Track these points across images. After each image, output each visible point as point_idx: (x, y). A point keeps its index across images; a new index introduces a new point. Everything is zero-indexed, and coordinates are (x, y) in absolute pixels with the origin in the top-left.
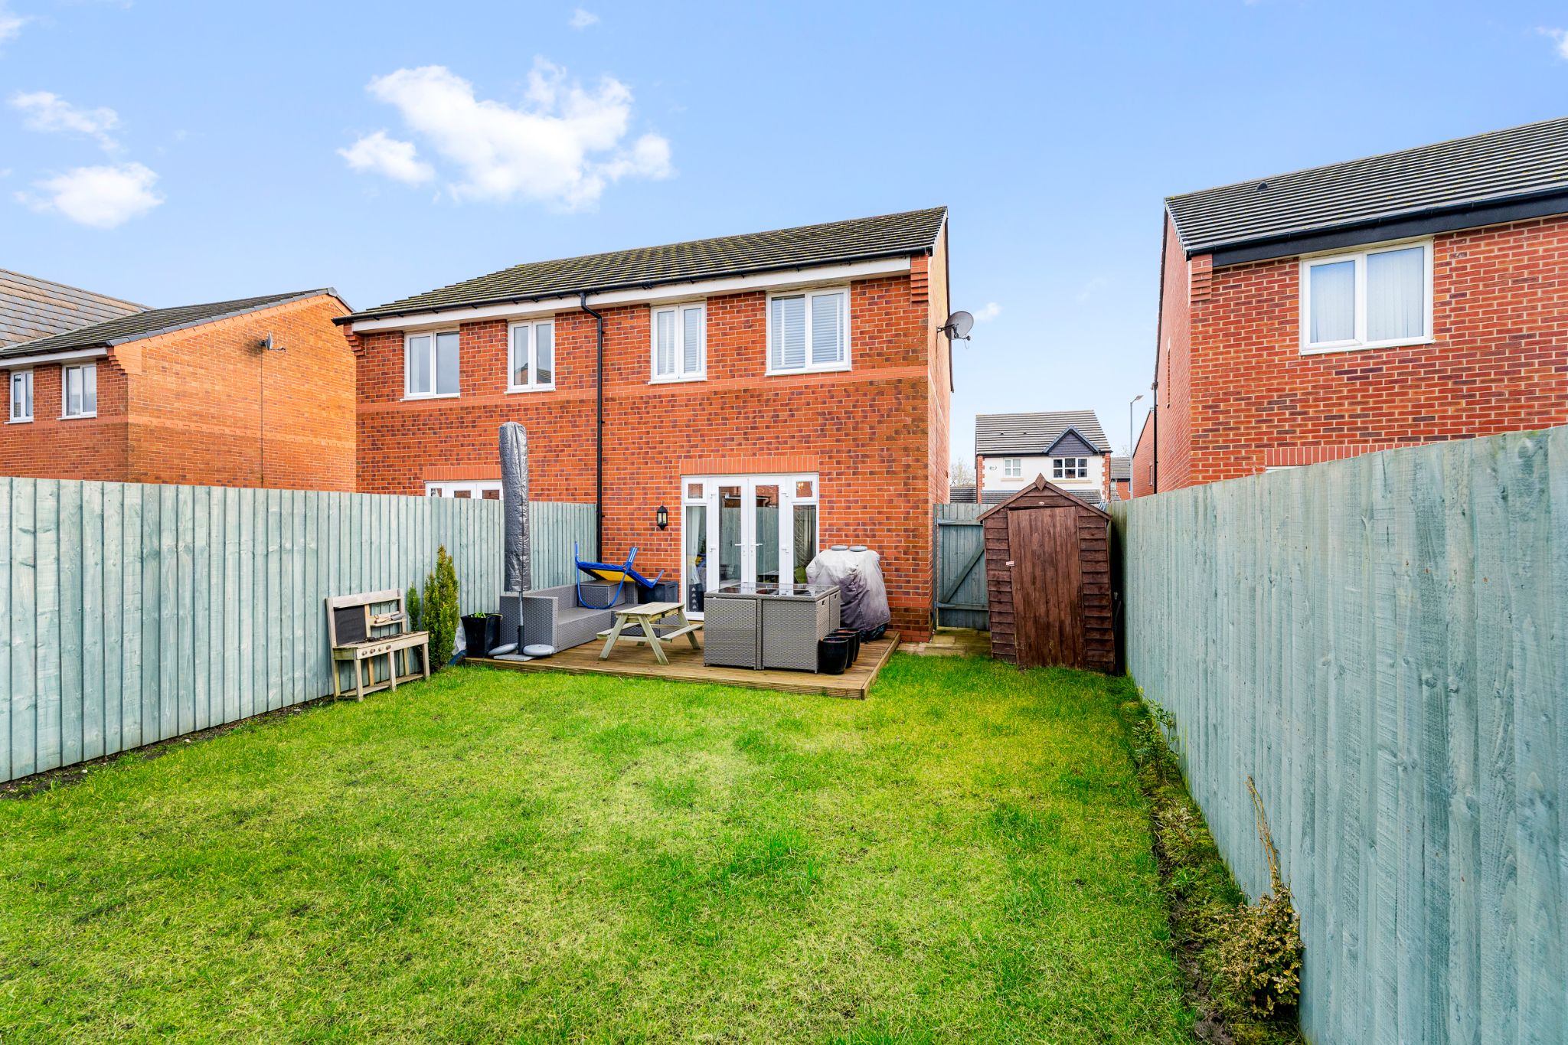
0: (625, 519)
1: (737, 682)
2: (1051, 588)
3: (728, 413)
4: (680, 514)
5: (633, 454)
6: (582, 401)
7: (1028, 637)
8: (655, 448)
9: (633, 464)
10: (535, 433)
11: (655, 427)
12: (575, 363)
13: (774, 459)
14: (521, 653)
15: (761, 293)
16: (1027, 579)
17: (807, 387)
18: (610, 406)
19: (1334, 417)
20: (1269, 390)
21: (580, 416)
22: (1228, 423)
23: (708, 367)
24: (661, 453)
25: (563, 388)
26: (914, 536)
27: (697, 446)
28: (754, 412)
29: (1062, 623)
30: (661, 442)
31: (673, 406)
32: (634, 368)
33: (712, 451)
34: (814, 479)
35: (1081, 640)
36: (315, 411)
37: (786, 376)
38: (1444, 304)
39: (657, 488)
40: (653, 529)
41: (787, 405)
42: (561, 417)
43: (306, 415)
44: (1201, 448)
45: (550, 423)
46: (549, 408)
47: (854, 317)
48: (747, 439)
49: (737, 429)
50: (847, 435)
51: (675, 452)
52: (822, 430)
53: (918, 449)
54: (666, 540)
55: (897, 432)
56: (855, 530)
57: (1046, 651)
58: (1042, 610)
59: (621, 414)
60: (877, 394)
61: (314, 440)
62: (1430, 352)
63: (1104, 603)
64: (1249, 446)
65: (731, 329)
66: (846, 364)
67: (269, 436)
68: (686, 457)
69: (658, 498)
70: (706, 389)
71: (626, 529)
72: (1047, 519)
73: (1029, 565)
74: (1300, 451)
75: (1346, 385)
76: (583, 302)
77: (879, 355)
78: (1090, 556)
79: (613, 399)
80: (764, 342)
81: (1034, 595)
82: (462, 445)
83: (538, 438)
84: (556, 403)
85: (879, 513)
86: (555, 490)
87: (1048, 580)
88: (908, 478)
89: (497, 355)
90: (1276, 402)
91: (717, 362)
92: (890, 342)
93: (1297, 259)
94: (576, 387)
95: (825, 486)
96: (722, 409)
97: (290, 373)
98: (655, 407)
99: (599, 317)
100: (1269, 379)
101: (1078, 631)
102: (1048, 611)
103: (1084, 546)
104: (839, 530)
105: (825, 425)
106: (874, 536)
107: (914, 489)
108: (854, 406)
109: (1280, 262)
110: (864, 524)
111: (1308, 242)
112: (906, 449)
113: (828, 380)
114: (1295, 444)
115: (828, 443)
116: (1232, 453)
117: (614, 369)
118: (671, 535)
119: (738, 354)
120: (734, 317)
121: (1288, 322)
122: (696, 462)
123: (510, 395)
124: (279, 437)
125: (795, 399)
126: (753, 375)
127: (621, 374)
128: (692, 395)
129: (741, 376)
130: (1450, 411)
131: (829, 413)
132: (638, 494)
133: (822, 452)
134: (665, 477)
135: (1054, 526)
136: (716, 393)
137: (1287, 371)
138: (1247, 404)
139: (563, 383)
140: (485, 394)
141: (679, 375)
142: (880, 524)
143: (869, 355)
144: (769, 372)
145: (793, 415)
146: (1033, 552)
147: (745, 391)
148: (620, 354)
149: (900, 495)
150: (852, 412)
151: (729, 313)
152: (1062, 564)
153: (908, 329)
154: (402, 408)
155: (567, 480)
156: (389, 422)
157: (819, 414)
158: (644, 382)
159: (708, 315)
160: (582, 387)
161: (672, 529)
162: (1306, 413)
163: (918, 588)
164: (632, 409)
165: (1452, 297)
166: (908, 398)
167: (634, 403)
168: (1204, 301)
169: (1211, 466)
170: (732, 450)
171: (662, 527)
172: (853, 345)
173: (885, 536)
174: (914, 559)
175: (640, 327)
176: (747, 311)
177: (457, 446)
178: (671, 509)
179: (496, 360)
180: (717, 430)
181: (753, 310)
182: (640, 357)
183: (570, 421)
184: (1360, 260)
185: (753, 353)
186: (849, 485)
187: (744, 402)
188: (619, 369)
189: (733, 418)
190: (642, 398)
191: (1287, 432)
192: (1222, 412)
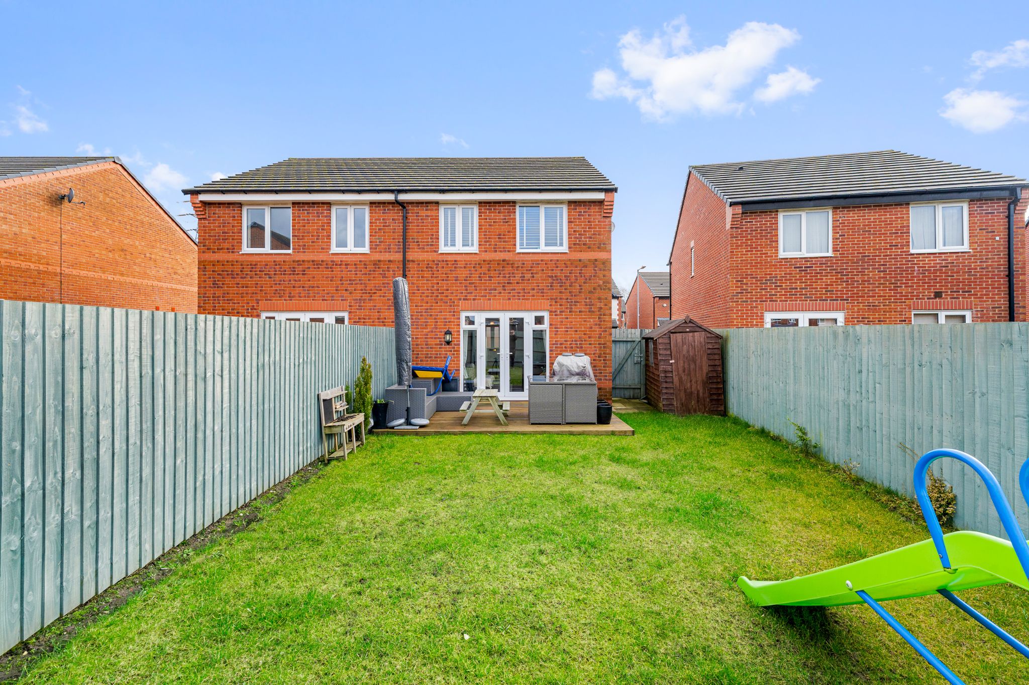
0: (421, 338)
1: (562, 432)
2: (693, 373)
3: (492, 273)
4: (459, 335)
5: (427, 296)
6: (389, 261)
7: (681, 400)
8: (443, 293)
9: (427, 303)
10: (354, 280)
11: (443, 280)
12: (385, 236)
13: (522, 303)
14: (411, 424)
15: (513, 203)
16: (681, 369)
17: (542, 261)
18: (410, 265)
19: (793, 289)
20: (766, 274)
21: (389, 271)
22: (747, 290)
23: (480, 245)
24: (447, 296)
25: (376, 252)
26: (604, 347)
27: (472, 293)
28: (509, 274)
29: (698, 391)
30: (448, 290)
31: (455, 268)
32: (428, 242)
33: (482, 296)
34: (546, 315)
35: (708, 400)
36: (104, 252)
37: (530, 253)
38: (837, 239)
39: (445, 319)
40: (442, 344)
41: (530, 270)
42: (374, 271)
43: (97, 255)
44: (735, 302)
45: (366, 274)
46: (365, 264)
47: (570, 222)
48: (505, 290)
49: (499, 283)
50: (565, 289)
51: (457, 296)
52: (551, 286)
53: (606, 299)
54: (451, 351)
55: (594, 289)
56: (571, 344)
57: (690, 407)
58: (689, 385)
59: (419, 271)
60: (583, 267)
61: (102, 275)
62: (831, 260)
63: (719, 380)
64: (757, 301)
65: (494, 222)
66: (565, 248)
67: (67, 271)
68: (464, 299)
69: (445, 325)
70: (477, 258)
71: (423, 344)
72: (691, 338)
73: (682, 362)
74: (779, 304)
75: (798, 274)
76: (396, 197)
77: (584, 244)
78: (712, 357)
79: (413, 261)
80: (515, 232)
81: (684, 378)
82: (294, 287)
83: (356, 284)
84: (370, 261)
85: (585, 334)
86: (369, 319)
87: (691, 370)
88: (601, 315)
89: (323, 226)
90: (769, 280)
91: (485, 242)
92: (591, 238)
93: (777, 211)
94: (385, 252)
95: (553, 318)
96: (489, 271)
97: (84, 222)
98: (443, 267)
99: (404, 207)
100: (765, 269)
101: (707, 395)
102: (691, 386)
103: (709, 352)
104: (561, 344)
105: (553, 283)
106: (582, 347)
107: (604, 321)
108: (570, 273)
109: (770, 212)
110: (576, 341)
111: (784, 204)
112: (599, 299)
113: (555, 258)
114: (777, 301)
115: (555, 293)
116: (750, 304)
117: (414, 242)
118: (454, 348)
119: (499, 238)
120: (497, 216)
121: (773, 241)
122: (471, 303)
123: (333, 254)
124: (75, 272)
125: (534, 267)
126: (509, 251)
127: (419, 245)
128: (468, 261)
129: (501, 251)
130: (840, 287)
131: (556, 276)
132: (431, 322)
133: (551, 299)
134: (450, 312)
135: (694, 342)
136: (484, 261)
137: (773, 265)
138: (756, 281)
139: (376, 249)
140: (314, 252)
141: (459, 248)
142: (585, 341)
143: (579, 244)
144: (518, 250)
145: (533, 277)
146: (684, 355)
147: (504, 261)
148: (418, 232)
149: (596, 325)
150: (568, 276)
151: (493, 212)
152: (698, 362)
153: (600, 231)
154: (240, 258)
155: (378, 312)
156: (229, 268)
157: (549, 276)
158: (435, 251)
159: (480, 213)
160: (390, 252)
161: (455, 344)
162: (781, 286)
163: (606, 376)
164: (427, 268)
165: (840, 236)
166: (601, 270)
167: (428, 264)
168: (736, 228)
169: (740, 310)
170: (495, 296)
171: (448, 343)
172: (569, 238)
173: (588, 347)
174: (604, 360)
175: (432, 216)
176: (505, 212)
177: (290, 287)
178: (454, 331)
179: (322, 229)
180: (486, 283)
181: (508, 212)
182: (433, 235)
183: (381, 274)
184: (804, 215)
185: (509, 238)
186: (567, 318)
187: (503, 267)
188: (418, 242)
189: (495, 277)
190: (434, 261)
191: (774, 295)
192: (745, 284)
